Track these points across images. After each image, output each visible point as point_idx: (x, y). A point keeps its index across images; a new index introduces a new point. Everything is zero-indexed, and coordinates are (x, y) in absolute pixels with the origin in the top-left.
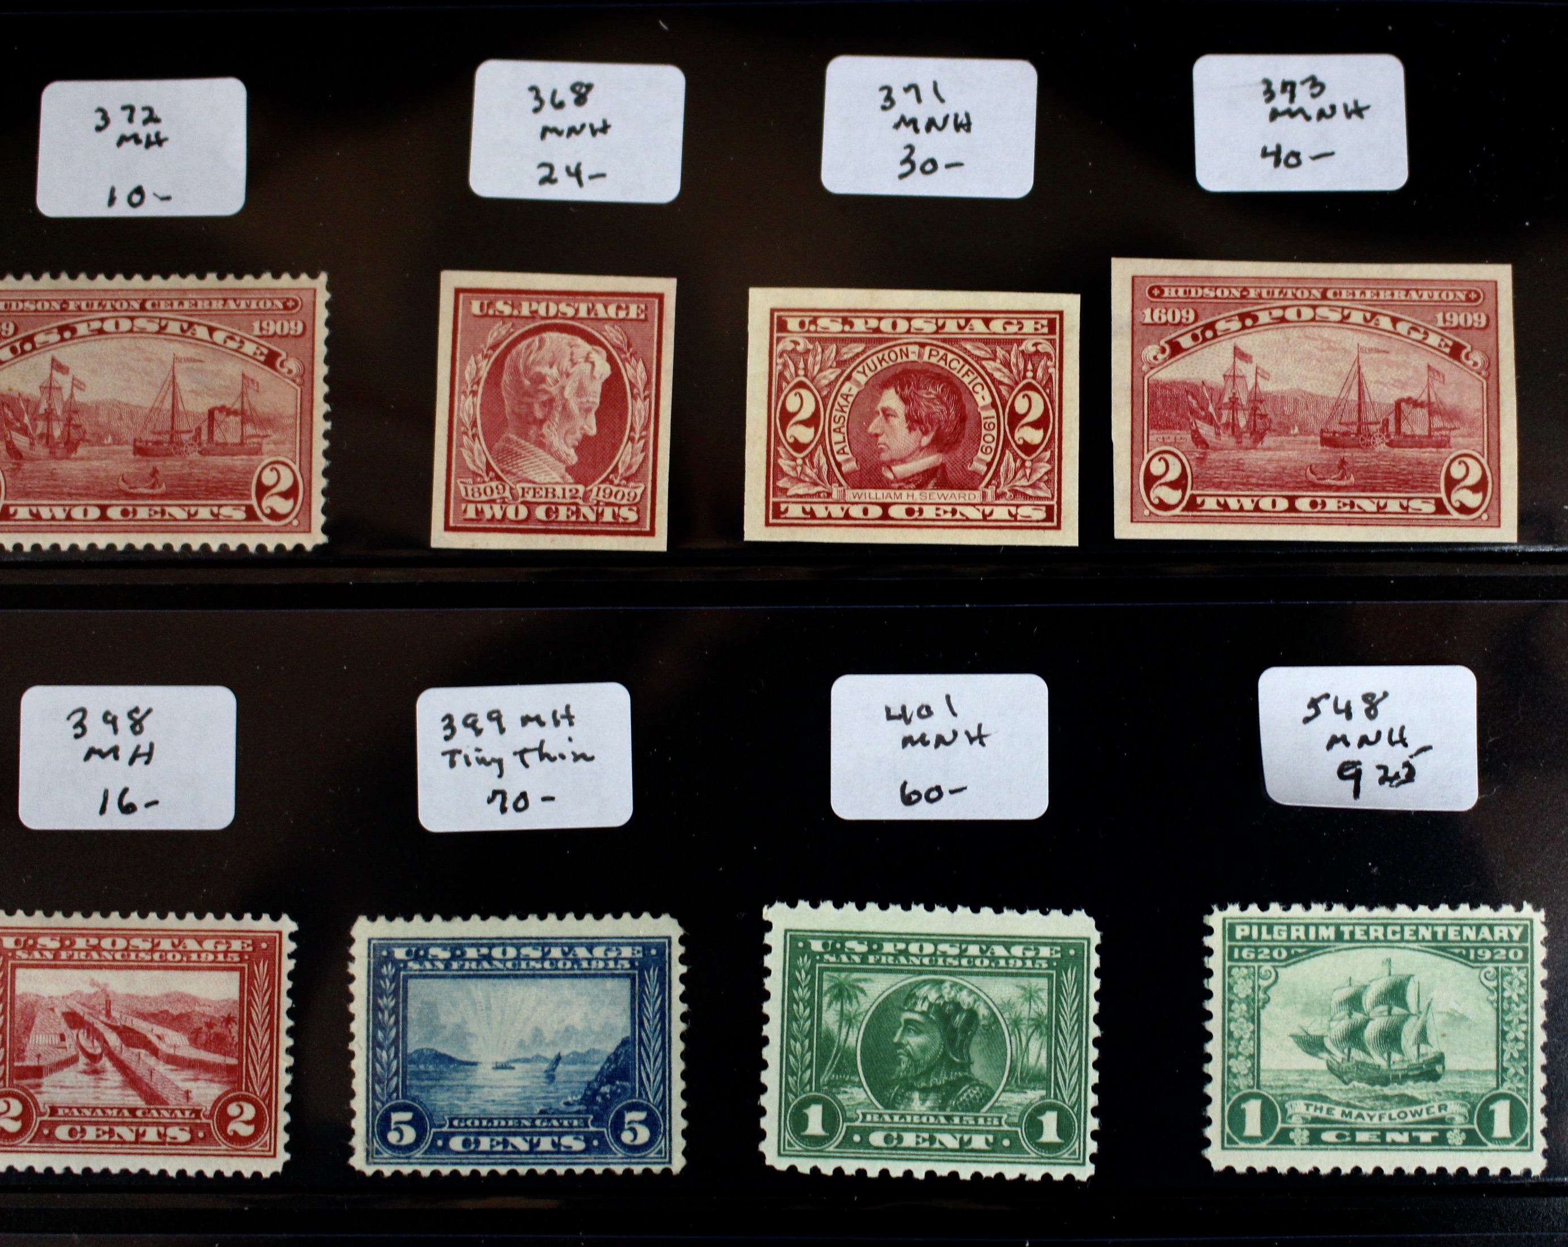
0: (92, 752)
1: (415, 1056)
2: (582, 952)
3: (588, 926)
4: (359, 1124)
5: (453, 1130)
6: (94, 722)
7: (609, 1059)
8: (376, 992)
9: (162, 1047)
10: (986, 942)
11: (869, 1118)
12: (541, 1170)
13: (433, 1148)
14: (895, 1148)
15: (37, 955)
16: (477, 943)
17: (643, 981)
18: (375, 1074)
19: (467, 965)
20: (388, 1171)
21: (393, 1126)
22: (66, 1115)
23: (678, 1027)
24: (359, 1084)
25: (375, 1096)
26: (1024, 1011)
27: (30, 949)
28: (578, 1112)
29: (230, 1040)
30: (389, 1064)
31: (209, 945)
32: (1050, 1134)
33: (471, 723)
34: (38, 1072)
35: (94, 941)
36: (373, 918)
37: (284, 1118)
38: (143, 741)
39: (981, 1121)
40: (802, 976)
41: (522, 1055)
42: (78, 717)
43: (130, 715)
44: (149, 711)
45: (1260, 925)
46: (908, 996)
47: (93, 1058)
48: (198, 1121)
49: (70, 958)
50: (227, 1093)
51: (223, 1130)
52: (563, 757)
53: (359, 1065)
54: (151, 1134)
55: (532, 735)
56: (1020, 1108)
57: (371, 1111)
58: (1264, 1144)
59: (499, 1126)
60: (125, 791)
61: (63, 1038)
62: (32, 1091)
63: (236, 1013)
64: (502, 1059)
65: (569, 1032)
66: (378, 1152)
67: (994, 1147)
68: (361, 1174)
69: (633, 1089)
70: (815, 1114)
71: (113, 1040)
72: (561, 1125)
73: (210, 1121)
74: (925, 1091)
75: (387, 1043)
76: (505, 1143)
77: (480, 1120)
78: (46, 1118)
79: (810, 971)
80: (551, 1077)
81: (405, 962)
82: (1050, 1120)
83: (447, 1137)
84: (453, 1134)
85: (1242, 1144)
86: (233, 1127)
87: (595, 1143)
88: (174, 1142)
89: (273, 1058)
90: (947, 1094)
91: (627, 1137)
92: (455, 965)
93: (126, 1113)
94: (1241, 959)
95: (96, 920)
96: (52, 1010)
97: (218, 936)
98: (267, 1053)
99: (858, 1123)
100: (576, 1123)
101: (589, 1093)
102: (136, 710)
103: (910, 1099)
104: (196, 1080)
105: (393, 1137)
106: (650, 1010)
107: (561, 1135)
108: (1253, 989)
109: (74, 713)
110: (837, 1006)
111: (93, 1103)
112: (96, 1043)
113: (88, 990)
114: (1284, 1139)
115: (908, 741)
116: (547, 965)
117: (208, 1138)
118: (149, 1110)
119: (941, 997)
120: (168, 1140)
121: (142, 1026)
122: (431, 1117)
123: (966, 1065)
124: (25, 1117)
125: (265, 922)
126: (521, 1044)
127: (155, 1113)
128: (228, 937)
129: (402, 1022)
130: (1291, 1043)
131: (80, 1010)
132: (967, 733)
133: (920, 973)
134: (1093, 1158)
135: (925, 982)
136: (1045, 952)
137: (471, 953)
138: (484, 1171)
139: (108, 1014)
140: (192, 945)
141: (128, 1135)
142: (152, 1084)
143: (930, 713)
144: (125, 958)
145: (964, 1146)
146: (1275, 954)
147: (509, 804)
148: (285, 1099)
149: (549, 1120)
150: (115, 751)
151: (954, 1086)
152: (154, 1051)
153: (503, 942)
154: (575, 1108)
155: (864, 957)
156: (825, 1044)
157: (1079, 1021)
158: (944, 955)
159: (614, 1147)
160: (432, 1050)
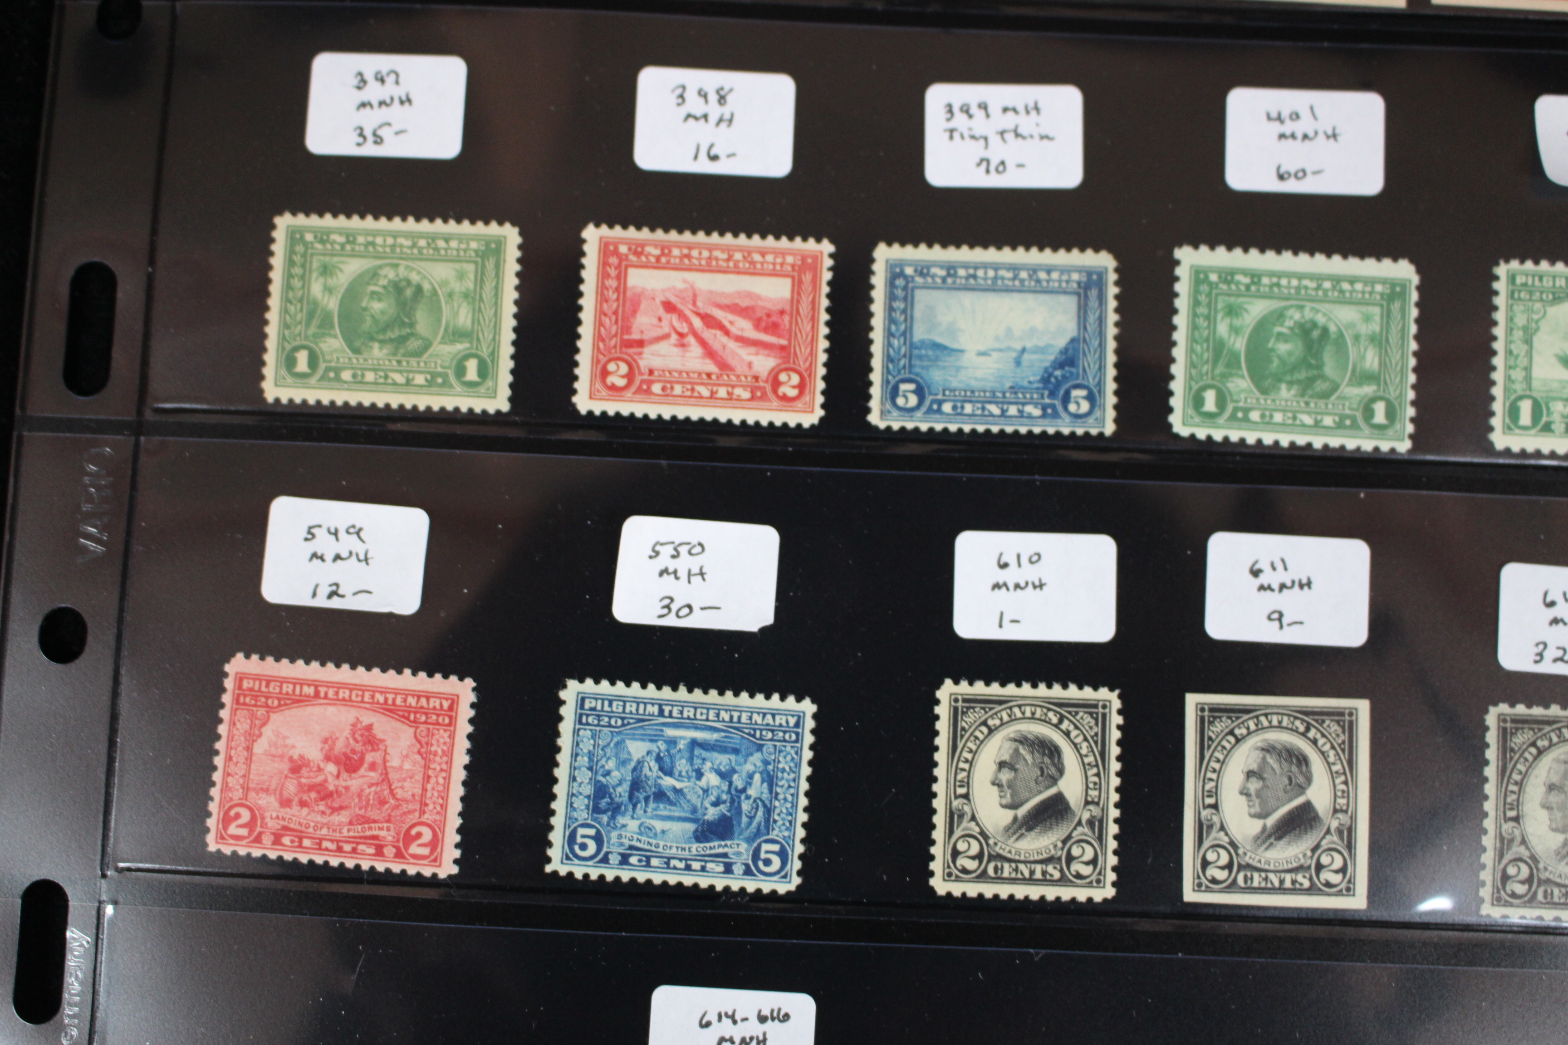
0: (689, 116)
1: (919, 344)
2: (1042, 275)
3: (1047, 257)
4: (876, 391)
5: (945, 398)
6: (691, 95)
7: (1061, 352)
8: (891, 297)
9: (733, 330)
10: (1337, 280)
11: (1249, 400)
12: (1009, 429)
13: (930, 410)
14: (1268, 423)
15: (644, 259)
16: (966, 266)
17: (1086, 297)
18: (889, 356)
19: (958, 281)
20: (896, 426)
21: (901, 393)
22: (660, 376)
23: (1112, 331)
24: (877, 363)
25: (889, 372)
26: (1364, 329)
27: (638, 254)
28: (1038, 389)
29: (782, 327)
30: (899, 349)
31: (770, 258)
32: (1380, 417)
33: (966, 110)
34: (641, 343)
35: (685, 251)
36: (890, 244)
37: (821, 385)
38: (726, 111)
39: (1330, 406)
40: (1203, 298)
41: (997, 345)
42: (679, 91)
43: (718, 92)
44: (731, 90)
45: (1533, 276)
46: (1279, 316)
47: (681, 335)
48: (757, 384)
49: (668, 262)
50: (778, 365)
51: (775, 391)
52: (1031, 136)
53: (877, 349)
54: (722, 392)
55: (1009, 121)
56: (1358, 399)
57: (886, 382)
58: (1533, 432)
59: (979, 396)
60: (711, 146)
61: (660, 319)
62: (636, 357)
63: (787, 308)
64: (982, 348)
65: (1032, 331)
66: (889, 412)
67: (1340, 425)
68: (876, 428)
69: (1078, 374)
70: (1210, 397)
71: (697, 323)
72: (1025, 397)
73: (766, 385)
74: (1290, 384)
75: (898, 334)
76: (983, 409)
77: (965, 391)
78: (646, 377)
79: (1209, 295)
80: (1018, 363)
81: (913, 277)
82: (1380, 409)
83: (940, 403)
84: (945, 401)
85: (1517, 431)
86: (782, 390)
87: (1049, 411)
88: (739, 399)
89: (813, 341)
90: (1306, 387)
91: (1072, 408)
92: (949, 280)
93: (704, 376)
94: (1520, 299)
95: (687, 236)
96: (654, 299)
97: (776, 253)
98: (810, 338)
99: (1241, 404)
100: (1035, 396)
101: (1046, 375)
102: (722, 89)
103: (1279, 389)
104: (757, 354)
105: (900, 401)
106: (1092, 318)
107: (1024, 404)
108: (1528, 320)
109: (677, 87)
110: (1227, 320)
111: (680, 367)
112: (685, 325)
113: (680, 286)
114: (1547, 428)
115: (1282, 136)
116: (1017, 283)
117: (764, 397)
118: (721, 375)
119: (1303, 317)
120: (735, 397)
121: (719, 314)
122: (929, 387)
123: (1320, 366)
124: (630, 376)
125: (811, 244)
126: (997, 339)
127: (725, 377)
128: (783, 253)
129: (909, 319)
130: (1554, 361)
131: (673, 300)
132: (1325, 133)
133: (1288, 299)
134: (1411, 437)
135: (1291, 306)
136: (1379, 288)
137: (962, 272)
138: (967, 429)
139: (694, 303)
140: (757, 257)
141: (705, 392)
142: (724, 356)
143: (1298, 116)
144: (709, 264)
145: (1317, 424)
146: (1544, 296)
147: (992, 168)
148: (822, 371)
149: (1016, 393)
150: (705, 117)
151: (1311, 381)
152: (727, 333)
153: (985, 266)
154: (1036, 385)
155: (1248, 287)
156: (1219, 348)
157: (1402, 338)
158: (1306, 288)
159: (1063, 414)
160: (930, 340)
